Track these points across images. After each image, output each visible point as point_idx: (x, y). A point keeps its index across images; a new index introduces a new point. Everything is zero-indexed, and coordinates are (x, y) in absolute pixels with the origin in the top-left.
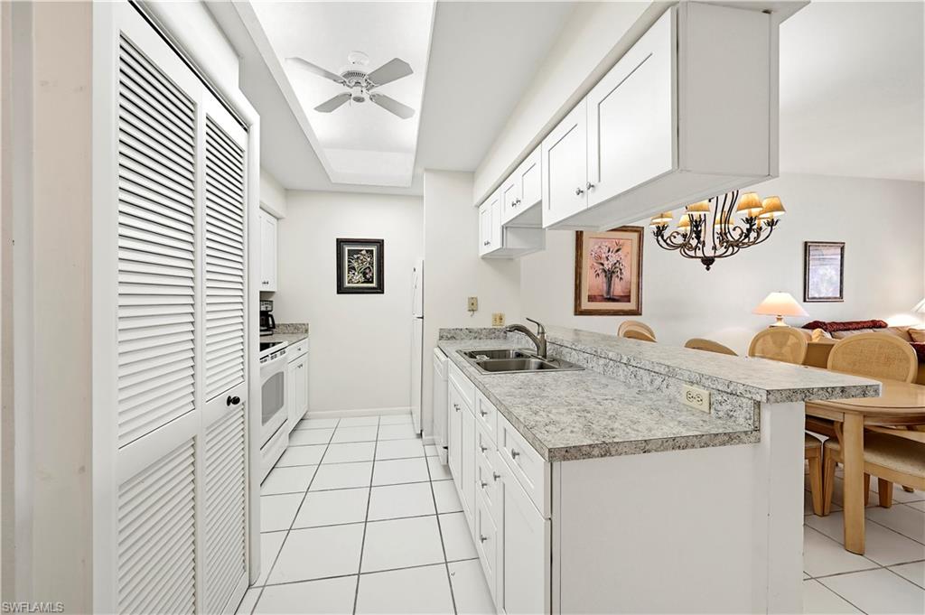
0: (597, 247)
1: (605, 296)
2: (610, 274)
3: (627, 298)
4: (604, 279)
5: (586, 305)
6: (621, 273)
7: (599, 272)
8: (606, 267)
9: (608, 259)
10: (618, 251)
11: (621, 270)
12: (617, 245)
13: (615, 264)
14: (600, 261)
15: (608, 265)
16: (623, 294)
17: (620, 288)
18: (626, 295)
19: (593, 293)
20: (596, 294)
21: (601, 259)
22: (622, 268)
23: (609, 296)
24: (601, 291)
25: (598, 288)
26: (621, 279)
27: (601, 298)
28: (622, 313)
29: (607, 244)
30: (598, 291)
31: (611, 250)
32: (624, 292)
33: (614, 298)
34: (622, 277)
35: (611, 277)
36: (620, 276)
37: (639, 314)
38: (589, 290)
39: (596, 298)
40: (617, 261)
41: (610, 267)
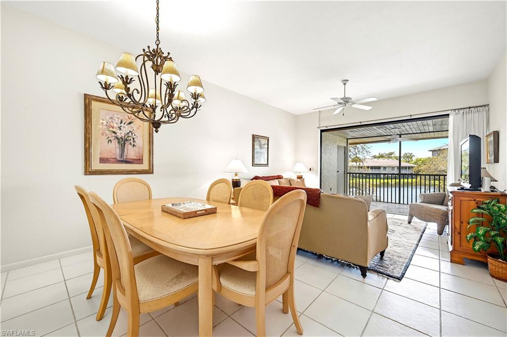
0: (108, 117)
1: (119, 158)
2: (123, 142)
3: (140, 161)
4: (117, 144)
5: (96, 165)
6: (134, 141)
7: (112, 139)
8: (119, 136)
9: (120, 129)
10: (130, 124)
11: (134, 139)
12: (129, 119)
13: (128, 133)
14: (112, 129)
15: (121, 133)
16: (135, 158)
17: (133, 153)
18: (138, 158)
19: (106, 156)
20: (109, 157)
21: (113, 128)
22: (134, 137)
23: (122, 159)
24: (113, 154)
25: (110, 152)
26: (134, 145)
27: (114, 160)
28: (135, 173)
29: (119, 116)
30: (110, 154)
31: (123, 122)
32: (137, 157)
33: (129, 160)
34: (135, 144)
35: (124, 144)
36: (133, 143)
37: (151, 173)
38: (100, 154)
39: (109, 161)
40: (130, 131)
41: (123, 136)
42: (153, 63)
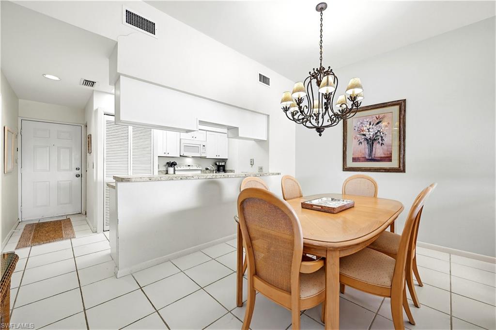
0: (359, 123)
1: (367, 157)
2: (371, 142)
3: (389, 159)
4: (366, 145)
5: (350, 164)
6: (382, 140)
7: (362, 141)
8: (368, 137)
9: (369, 131)
10: (378, 123)
11: (382, 137)
12: (377, 119)
13: (376, 133)
14: (362, 133)
15: (370, 134)
16: (383, 156)
17: (381, 151)
18: (387, 156)
19: (357, 156)
20: (360, 157)
21: (363, 131)
22: (383, 135)
23: (370, 158)
24: (363, 154)
25: (361, 153)
26: (382, 144)
27: (363, 159)
28: (383, 171)
29: (368, 120)
30: (360, 154)
31: (372, 124)
32: (385, 154)
33: (376, 158)
34: (384, 142)
35: (373, 143)
36: (381, 142)
37: (401, 172)
38: (353, 154)
39: (360, 160)
40: (378, 131)
41: (372, 136)
42: (317, 80)
